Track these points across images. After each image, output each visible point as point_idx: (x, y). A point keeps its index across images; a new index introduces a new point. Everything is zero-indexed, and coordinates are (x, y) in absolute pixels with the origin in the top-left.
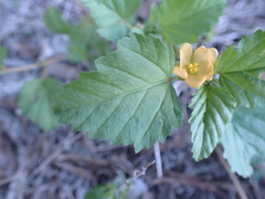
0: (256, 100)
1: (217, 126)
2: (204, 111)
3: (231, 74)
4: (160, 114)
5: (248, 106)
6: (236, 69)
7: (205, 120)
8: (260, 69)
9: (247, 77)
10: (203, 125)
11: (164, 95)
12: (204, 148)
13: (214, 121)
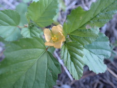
0: (90, 39)
1: (79, 60)
2: (69, 56)
3: (73, 32)
4: (49, 70)
5: (88, 44)
6: (74, 30)
7: (72, 60)
8: (85, 24)
9: (81, 31)
10: (72, 63)
11: (47, 59)
12: (79, 73)
13: (77, 59)
